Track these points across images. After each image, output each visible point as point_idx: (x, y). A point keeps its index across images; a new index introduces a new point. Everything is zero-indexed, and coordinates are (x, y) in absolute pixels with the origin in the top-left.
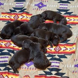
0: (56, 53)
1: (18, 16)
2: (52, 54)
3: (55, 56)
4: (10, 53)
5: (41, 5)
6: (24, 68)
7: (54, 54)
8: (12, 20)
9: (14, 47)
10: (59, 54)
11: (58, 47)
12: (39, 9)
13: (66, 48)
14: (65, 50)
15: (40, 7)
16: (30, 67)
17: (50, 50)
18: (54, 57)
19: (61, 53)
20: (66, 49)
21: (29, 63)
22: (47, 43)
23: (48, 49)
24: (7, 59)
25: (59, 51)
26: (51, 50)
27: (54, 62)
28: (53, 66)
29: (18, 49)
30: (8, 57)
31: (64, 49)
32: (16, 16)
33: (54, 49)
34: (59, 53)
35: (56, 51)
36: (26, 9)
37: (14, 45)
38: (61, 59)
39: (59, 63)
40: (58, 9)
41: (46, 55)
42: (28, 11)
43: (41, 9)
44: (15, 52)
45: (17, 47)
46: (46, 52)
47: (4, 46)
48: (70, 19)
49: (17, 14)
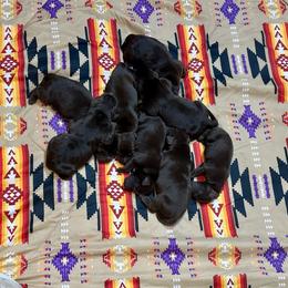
0: (101, 189)
1: (201, 67)
2: (97, 177)
3: (93, 185)
4: (78, 71)
5: (250, 121)
6: (45, 114)
7: (97, 183)
8: (184, 55)
9: (100, 79)
10: (98, 197)
11: (121, 191)
12: (237, 119)
14: (115, 211)
15: (243, 120)
16: (49, 128)
17: (111, 170)
18: (88, 185)
19: (104, 202)
20: (117, 212)
21: (61, 123)
22: (125, 159)
23: (113, 165)
24: (59, 65)
25: (109, 194)
26: (109, 174)
27: (71, 186)
28: (59, 186)
29: (97, 90)
30: (64, 67)
31: (117, 208)
32: (200, 64)
33: (114, 182)
34: (101, 195)
35: (109, 187)
36: (225, 83)
37: (107, 78)
38: (85, 204)
39: (72, 200)
40: (247, 170)
41: (92, 163)
42: (222, 89)
43: (238, 125)
44: (86, 85)
45: (102, 86)
46: (100, 163)
47: (101, 52)
48: (219, 209)
49: (205, 64)
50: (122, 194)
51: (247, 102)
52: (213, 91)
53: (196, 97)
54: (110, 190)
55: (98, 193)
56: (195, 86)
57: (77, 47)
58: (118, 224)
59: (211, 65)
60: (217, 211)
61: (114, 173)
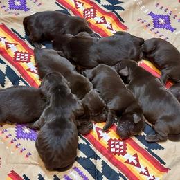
0: (105, 155)
1: (95, 12)
2: (93, 148)
5: (162, 21)
7: (98, 153)
8: (75, 12)
9: (29, 73)
11: (121, 143)
12: (152, 26)
13: (137, 160)
15: (157, 24)
16: (20, 141)
17: (99, 134)
18: (93, 160)
19: (117, 163)
20: (136, 163)
23: (97, 129)
25: (115, 153)
26: (100, 138)
29: (33, 83)
31: (132, 159)
32: (92, 10)
33: (110, 141)
34: (110, 159)
35: (110, 148)
36: (122, 9)
42: (124, 14)
43: (157, 30)
44: (21, 84)
45: (36, 77)
46: (86, 135)
47: (11, 53)
49: (96, 8)
50: (125, 145)
51: (147, 11)
53: (111, 33)
54: (113, 150)
55: (106, 160)
56: (103, 26)
58: (144, 171)
59: (100, 6)
61: (103, 134)
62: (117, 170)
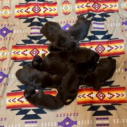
1: (99, 98)
3: (37, 43)
5: (67, 123)
7: (39, 45)
12: (69, 116)
14: (25, 51)
17: (45, 51)
18: (38, 41)
19: (30, 47)
20: (24, 53)
21: (67, 29)
23: (47, 52)
24: (95, 26)
25: (33, 50)
26: (43, 50)
27: (37, 33)
28: (38, 28)
30: (94, 28)
31: (26, 53)
32: (101, 98)
33: (39, 52)
35: (37, 50)
38: (29, 39)
39: (31, 33)
41: (48, 42)
47: (105, 46)
48: (21, 101)
49: (101, 101)
50: (33, 55)
51: (79, 123)
52: (84, 104)
54: (35, 50)
57: (107, 34)
58: (19, 53)
60: (20, 100)
61: (43, 52)
62: (28, 45)
